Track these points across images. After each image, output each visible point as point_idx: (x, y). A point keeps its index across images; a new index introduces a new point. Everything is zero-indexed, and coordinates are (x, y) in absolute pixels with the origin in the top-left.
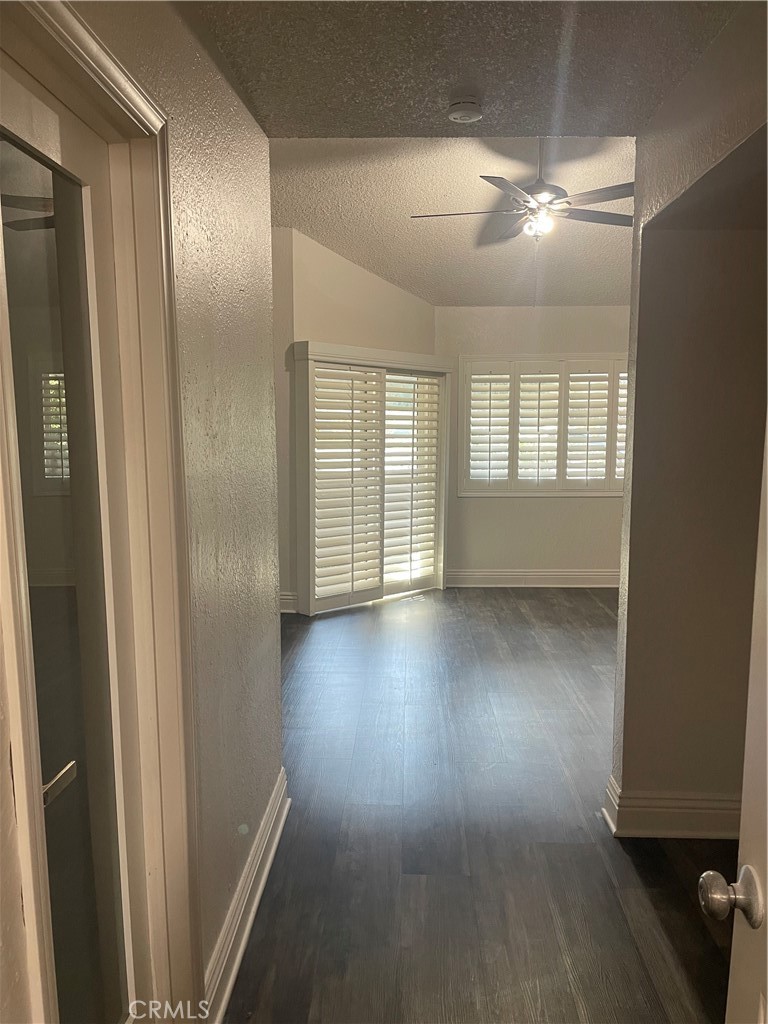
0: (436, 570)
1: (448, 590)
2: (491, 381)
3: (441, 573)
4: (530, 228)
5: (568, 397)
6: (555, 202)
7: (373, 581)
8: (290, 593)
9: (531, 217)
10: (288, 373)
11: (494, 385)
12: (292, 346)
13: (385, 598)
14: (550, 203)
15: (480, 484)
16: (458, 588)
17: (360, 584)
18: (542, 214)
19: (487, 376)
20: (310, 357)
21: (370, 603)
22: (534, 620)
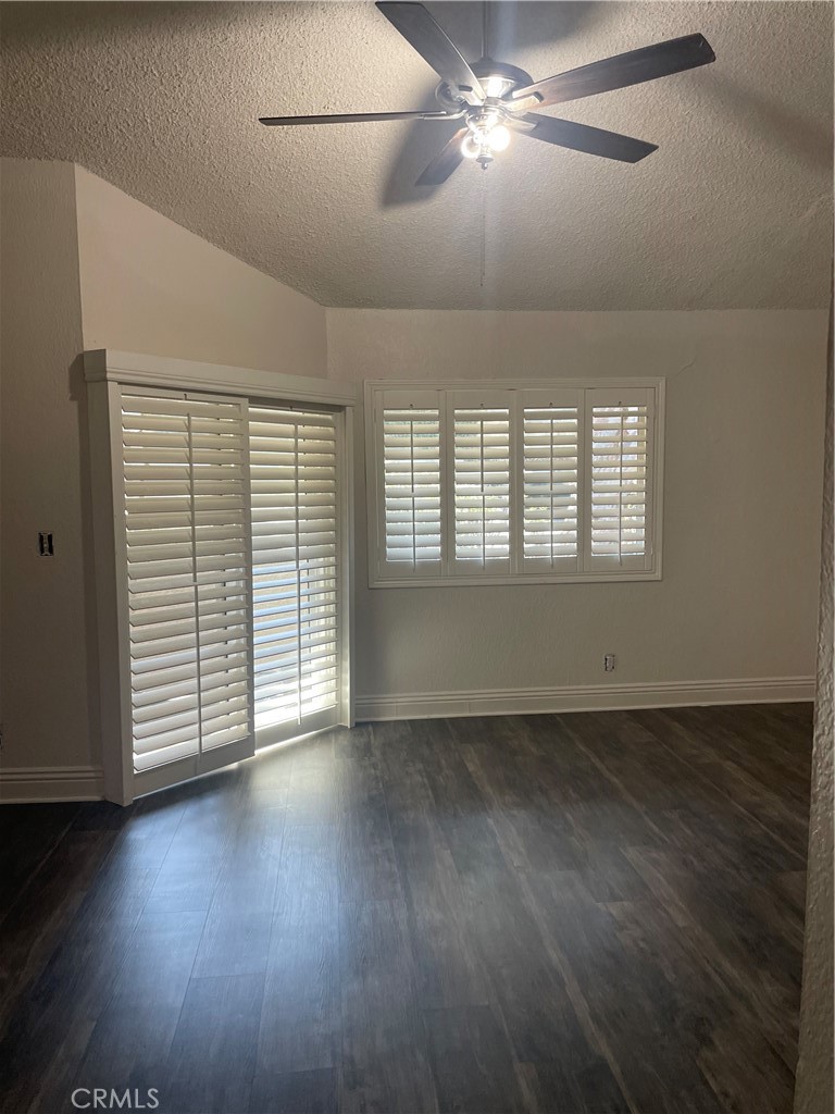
0: (339, 697)
1: (358, 726)
2: (412, 419)
3: (348, 701)
4: (472, 144)
5: (522, 441)
6: (516, 94)
7: (237, 732)
8: (89, 768)
9: (472, 126)
10: (75, 403)
11: (417, 426)
12: (81, 358)
13: (257, 752)
14: (507, 97)
15: (401, 569)
16: (372, 723)
17: (212, 740)
18: (492, 117)
19: (407, 412)
20: (109, 376)
21: (234, 766)
22: (488, 789)
